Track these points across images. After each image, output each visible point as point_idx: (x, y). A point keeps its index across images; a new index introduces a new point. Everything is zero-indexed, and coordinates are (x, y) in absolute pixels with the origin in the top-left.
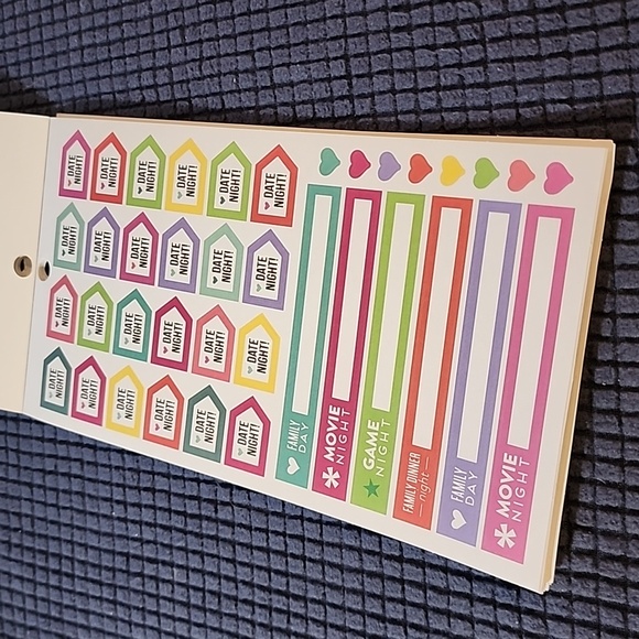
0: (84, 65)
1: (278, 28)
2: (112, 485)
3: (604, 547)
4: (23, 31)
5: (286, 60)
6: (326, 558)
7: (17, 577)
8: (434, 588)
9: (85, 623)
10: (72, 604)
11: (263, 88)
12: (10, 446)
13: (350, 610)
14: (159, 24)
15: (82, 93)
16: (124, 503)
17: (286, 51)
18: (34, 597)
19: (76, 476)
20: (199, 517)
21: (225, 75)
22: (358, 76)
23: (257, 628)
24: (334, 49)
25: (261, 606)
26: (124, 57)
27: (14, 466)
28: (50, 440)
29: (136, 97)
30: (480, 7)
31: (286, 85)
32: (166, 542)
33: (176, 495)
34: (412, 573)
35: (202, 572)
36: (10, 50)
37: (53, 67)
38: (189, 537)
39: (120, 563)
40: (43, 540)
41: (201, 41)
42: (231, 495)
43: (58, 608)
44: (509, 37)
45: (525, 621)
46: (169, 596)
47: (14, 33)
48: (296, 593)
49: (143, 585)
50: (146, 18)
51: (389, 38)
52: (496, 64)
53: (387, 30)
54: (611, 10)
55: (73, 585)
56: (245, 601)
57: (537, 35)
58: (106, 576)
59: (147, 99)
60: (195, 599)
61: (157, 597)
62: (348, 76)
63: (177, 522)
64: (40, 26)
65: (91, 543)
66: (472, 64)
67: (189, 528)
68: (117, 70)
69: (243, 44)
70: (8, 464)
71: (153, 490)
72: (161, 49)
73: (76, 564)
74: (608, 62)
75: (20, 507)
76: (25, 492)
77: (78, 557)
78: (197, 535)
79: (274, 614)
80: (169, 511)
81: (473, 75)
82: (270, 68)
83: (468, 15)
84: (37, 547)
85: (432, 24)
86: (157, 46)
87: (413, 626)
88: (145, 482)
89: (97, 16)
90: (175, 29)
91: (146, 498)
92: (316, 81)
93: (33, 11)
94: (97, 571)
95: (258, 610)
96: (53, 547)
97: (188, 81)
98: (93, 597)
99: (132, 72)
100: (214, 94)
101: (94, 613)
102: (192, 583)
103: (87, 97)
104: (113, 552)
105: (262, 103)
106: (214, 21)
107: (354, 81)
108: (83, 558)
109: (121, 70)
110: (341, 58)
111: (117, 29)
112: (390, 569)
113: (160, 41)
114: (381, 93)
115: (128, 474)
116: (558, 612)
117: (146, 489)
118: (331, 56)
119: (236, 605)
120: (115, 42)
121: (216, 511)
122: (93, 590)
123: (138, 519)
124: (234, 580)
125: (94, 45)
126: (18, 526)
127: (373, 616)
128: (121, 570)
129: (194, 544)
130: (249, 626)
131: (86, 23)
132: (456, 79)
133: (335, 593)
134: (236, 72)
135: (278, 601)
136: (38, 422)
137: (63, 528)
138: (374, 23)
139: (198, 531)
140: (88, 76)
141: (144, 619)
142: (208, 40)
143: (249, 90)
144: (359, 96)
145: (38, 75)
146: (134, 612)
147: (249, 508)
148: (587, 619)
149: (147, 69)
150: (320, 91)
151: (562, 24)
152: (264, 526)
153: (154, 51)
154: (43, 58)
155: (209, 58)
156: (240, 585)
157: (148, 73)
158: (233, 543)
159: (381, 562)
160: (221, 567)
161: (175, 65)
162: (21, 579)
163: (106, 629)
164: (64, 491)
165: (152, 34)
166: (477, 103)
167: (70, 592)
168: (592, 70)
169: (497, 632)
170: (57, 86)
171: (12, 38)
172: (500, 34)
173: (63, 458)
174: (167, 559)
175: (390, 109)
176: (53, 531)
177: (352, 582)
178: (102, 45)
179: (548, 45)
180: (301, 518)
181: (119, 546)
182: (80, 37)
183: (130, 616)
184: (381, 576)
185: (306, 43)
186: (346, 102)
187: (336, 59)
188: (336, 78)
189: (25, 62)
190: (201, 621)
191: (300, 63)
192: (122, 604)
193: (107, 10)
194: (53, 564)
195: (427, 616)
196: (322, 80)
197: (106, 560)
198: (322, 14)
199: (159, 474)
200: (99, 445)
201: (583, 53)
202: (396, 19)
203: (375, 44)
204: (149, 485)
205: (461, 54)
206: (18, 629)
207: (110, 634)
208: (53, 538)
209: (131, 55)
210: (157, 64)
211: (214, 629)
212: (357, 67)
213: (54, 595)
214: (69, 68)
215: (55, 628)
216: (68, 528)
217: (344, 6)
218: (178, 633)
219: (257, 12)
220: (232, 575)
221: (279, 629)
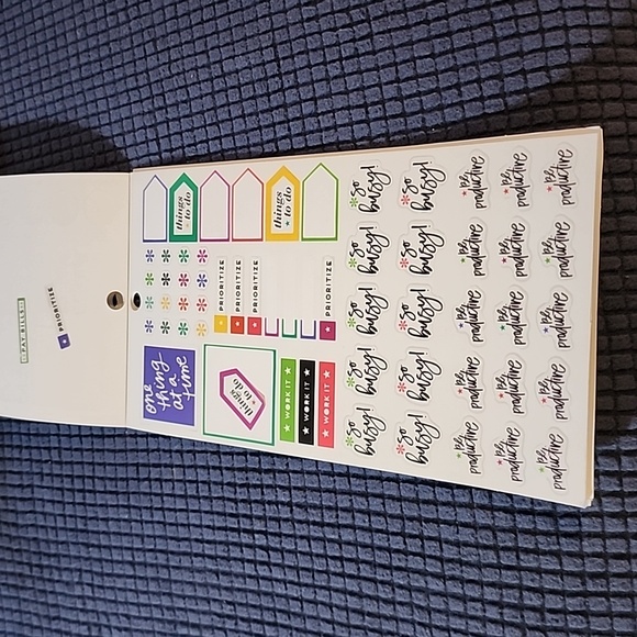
0: (82, 79)
1: (225, 30)
4: (33, 59)
5: (232, 53)
7: (49, 501)
9: (106, 529)
10: (94, 515)
11: (217, 77)
13: (308, 473)
14: (137, 40)
15: (82, 101)
17: (231, 47)
18: (64, 516)
21: (188, 71)
22: (284, 58)
23: (239, 504)
24: (265, 41)
25: (241, 486)
26: (112, 69)
29: (124, 98)
31: (233, 73)
35: (195, 467)
36: (24, 75)
37: (58, 84)
39: (132, 473)
40: (69, 466)
41: (169, 49)
43: (83, 521)
44: (386, 14)
46: (171, 492)
47: (27, 61)
49: (150, 487)
50: (127, 36)
51: (303, 27)
52: (379, 36)
53: (302, 21)
55: (95, 499)
56: (229, 484)
57: (405, 10)
58: (121, 487)
59: (133, 98)
60: (191, 490)
61: (161, 495)
62: (277, 60)
64: (47, 53)
66: (363, 38)
68: (108, 79)
69: (199, 46)
72: (139, 59)
73: (96, 481)
74: (455, 24)
75: (49, 442)
77: (98, 474)
79: (251, 490)
81: (364, 46)
82: (220, 62)
84: (64, 473)
85: (333, 13)
86: (137, 57)
89: (90, 40)
90: (148, 42)
92: (254, 66)
93: (41, 43)
94: (114, 483)
95: (238, 490)
96: (77, 470)
97: (162, 80)
98: (112, 506)
99: (120, 80)
100: (181, 88)
101: (112, 519)
102: (188, 478)
104: (126, 465)
105: (216, 89)
106: (178, 31)
107: (281, 62)
108: (102, 475)
109: (111, 79)
110: (270, 46)
111: (106, 47)
113: (139, 53)
114: (301, 69)
118: (263, 46)
119: (222, 489)
120: (104, 58)
122: (111, 499)
124: (219, 468)
125: (89, 63)
126: (48, 458)
128: (132, 479)
130: (233, 504)
131: (82, 46)
132: (353, 51)
134: (196, 69)
135: (254, 478)
137: (85, 453)
138: (292, 17)
140: (86, 87)
141: (152, 516)
142: (174, 47)
143: (207, 80)
144: (286, 73)
145: (47, 92)
146: (144, 511)
149: (131, 76)
150: (258, 73)
153: (134, 61)
154: (50, 78)
155: (176, 60)
156: (224, 471)
157: (132, 78)
160: (209, 459)
161: (151, 70)
162: (53, 502)
163: (123, 531)
165: (132, 48)
166: (369, 66)
167: (93, 505)
168: (445, 31)
170: (62, 98)
171: (25, 65)
172: (380, 13)
174: (168, 461)
175: (308, 79)
176: (77, 457)
178: (95, 61)
179: (413, 17)
181: (131, 458)
182: (78, 58)
183: (141, 515)
185: (245, 39)
186: (277, 79)
187: (267, 48)
188: (268, 62)
189: (36, 83)
190: (197, 508)
191: (242, 54)
192: (134, 507)
193: (97, 34)
194: (78, 485)
196: (258, 65)
197: (121, 473)
198: (255, 15)
201: (438, 19)
202: (308, 12)
203: (294, 32)
205: (354, 32)
206: (52, 545)
207: (126, 534)
208: (77, 463)
209: (118, 67)
210: (138, 71)
211: (206, 512)
212: (282, 51)
213: (80, 511)
214: (70, 83)
215: (82, 538)
216: (90, 452)
217: (270, 8)
218: (180, 521)
219: (208, 21)
220: (217, 464)
221: (256, 501)
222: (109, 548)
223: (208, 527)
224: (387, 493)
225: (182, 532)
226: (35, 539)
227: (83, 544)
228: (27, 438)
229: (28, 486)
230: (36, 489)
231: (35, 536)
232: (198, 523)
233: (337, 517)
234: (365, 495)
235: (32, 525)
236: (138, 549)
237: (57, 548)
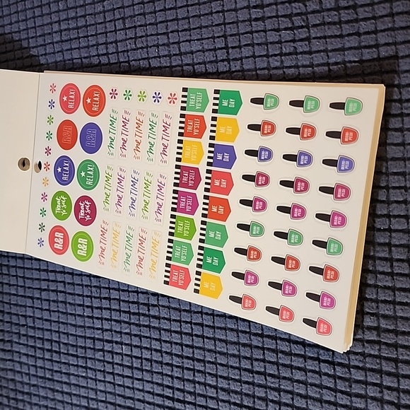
0: (62, 41)
1: (183, 19)
2: (83, 296)
3: (384, 324)
4: (23, 21)
5: (188, 38)
6: (217, 336)
7: (25, 354)
8: (282, 352)
9: (68, 381)
10: (59, 370)
11: (174, 55)
12: (19, 274)
13: (232, 367)
14: (109, 17)
15: (61, 58)
16: (91, 307)
17: (188, 32)
18: (35, 366)
19: (61, 292)
20: (138, 314)
21: (150, 47)
22: (233, 48)
23: (175, 380)
24: (218, 31)
25: (177, 367)
26: (87, 37)
27: (21, 287)
28: (44, 270)
29: (95, 61)
30: (306, 6)
31: (189, 53)
32: (118, 330)
33: (124, 301)
34: (270, 344)
35: (140, 347)
36: (16, 32)
37: (43, 43)
38: (132, 326)
39: (89, 343)
40: (41, 331)
41: (135, 27)
42: (158, 300)
43: (50, 372)
44: (324, 24)
45: (337, 370)
46: (120, 363)
47: (18, 22)
48: (199, 358)
49: (104, 356)
50: (101, 13)
51: (251, 25)
52: (316, 40)
53: (250, 20)
54: (384, 8)
55: (60, 358)
56: (167, 364)
57: (340, 22)
58: (80, 352)
59: (102, 62)
60: (136, 364)
61: (112, 363)
62: (226, 48)
63: (125, 317)
64: (34, 18)
65: (70, 332)
66: (302, 40)
67: (132, 321)
68: (83, 44)
69: (161, 28)
70: (18, 286)
71: (109, 299)
72: (110, 32)
73: (61, 345)
74: (382, 38)
75: (26, 311)
76: (29, 302)
77: (63, 341)
78: (137, 325)
79: (185, 371)
80: (120, 311)
81: (302, 47)
82: (178, 43)
83: (299, 11)
84: (37, 336)
85: (277, 17)
86: (108, 30)
87: (271, 375)
88: (105, 294)
89: (70, 11)
90: (119, 19)
91: (105, 304)
92: (207, 50)
93: (29, 9)
94: (75, 349)
95: (175, 369)
96: (47, 335)
97: (128, 51)
98: (73, 365)
99: (93, 46)
100: (144, 59)
101: (73, 374)
102: (134, 354)
103: (65, 61)
104: (85, 337)
105: (174, 64)
106: (144, 14)
107: (230, 51)
108: (66, 342)
109: (86, 44)
110: (222, 36)
111: (83, 19)
112: (256, 341)
113: (110, 27)
114: (247, 57)
115: (94, 289)
116: (357, 363)
117: (105, 298)
118: (216, 35)
119: (162, 367)
120: (81, 27)
121: (149, 310)
122: (73, 361)
123: (100, 316)
124: (160, 351)
125: (68, 29)
126: (25, 323)
127: (245, 370)
128: (90, 348)
129: (135, 330)
130: (170, 379)
131: (63, 16)
132: (292, 49)
133: (222, 357)
134: (157, 46)
135: (188, 363)
136: (36, 259)
137: (53, 324)
138: (242, 15)
139: (137, 322)
140: (65, 48)
141: (105, 377)
142: (140, 26)
143: (166, 56)
144: (234, 60)
145: (33, 48)
146: (98, 373)
147: (169, 307)
148: (374, 367)
149: (102, 44)
150: (209, 56)
151: (355, 16)
152: (179, 318)
153: (106, 33)
154: (36, 37)
155: (140, 37)
156: (164, 354)
157: (103, 46)
158: (159, 329)
159: (250, 338)
160: (152, 344)
161: (120, 41)
162: (27, 355)
163: (81, 384)
164: (54, 301)
165: (105, 22)
166: (305, 63)
167: (58, 362)
168: (373, 43)
169: (321, 377)
170: (45, 54)
171: (16, 25)
172: (318, 22)
173: (52, 281)
174: (119, 340)
175: (252, 67)
176: (47, 326)
177: (233, 350)
178: (74, 29)
179: (347, 29)
180: (201, 313)
181: (89, 333)
182: (60, 24)
183: (96, 375)
184: (250, 346)
185: (200, 28)
186: (226, 63)
187: (219, 37)
188: (219, 49)
189: (25, 39)
190: (140, 377)
191: (197, 40)
192: (90, 369)
193: (76, 8)
194: (47, 346)
195: (278, 369)
196: (211, 50)
197: (81, 342)
198: (210, 10)
199: (113, 289)
200: (75, 272)
201: (368, 33)
202: (256, 13)
203: (243, 28)
204: (107, 296)
205: (295, 34)
206: (25, 386)
207: (83, 387)
208: (47, 330)
209: (92, 35)
210: (108, 41)
211: (148, 382)
212: (232, 42)
213: (48, 364)
214: (53, 43)
215: (49, 385)
216: (57, 323)
217: (223, 6)
218: (126, 385)
219: (170, 9)
220: (159, 348)
221: (188, 380)
222: (70, 394)
223: (149, 392)
224: (297, 391)
225: (128, 393)
226: (12, 380)
227: (50, 389)
228: (8, 306)
229: (8, 341)
230: (14, 345)
231: (13, 377)
232: (141, 388)
233: (254, 402)
234: (278, 390)
235: (11, 370)
236: (92, 399)
237: (30, 389)
